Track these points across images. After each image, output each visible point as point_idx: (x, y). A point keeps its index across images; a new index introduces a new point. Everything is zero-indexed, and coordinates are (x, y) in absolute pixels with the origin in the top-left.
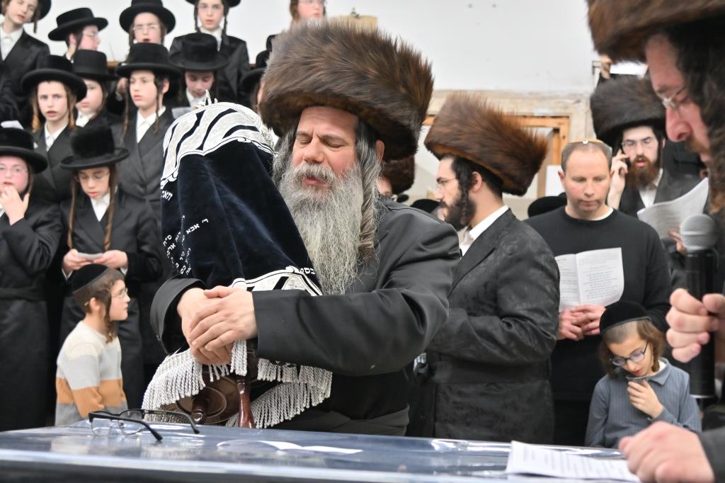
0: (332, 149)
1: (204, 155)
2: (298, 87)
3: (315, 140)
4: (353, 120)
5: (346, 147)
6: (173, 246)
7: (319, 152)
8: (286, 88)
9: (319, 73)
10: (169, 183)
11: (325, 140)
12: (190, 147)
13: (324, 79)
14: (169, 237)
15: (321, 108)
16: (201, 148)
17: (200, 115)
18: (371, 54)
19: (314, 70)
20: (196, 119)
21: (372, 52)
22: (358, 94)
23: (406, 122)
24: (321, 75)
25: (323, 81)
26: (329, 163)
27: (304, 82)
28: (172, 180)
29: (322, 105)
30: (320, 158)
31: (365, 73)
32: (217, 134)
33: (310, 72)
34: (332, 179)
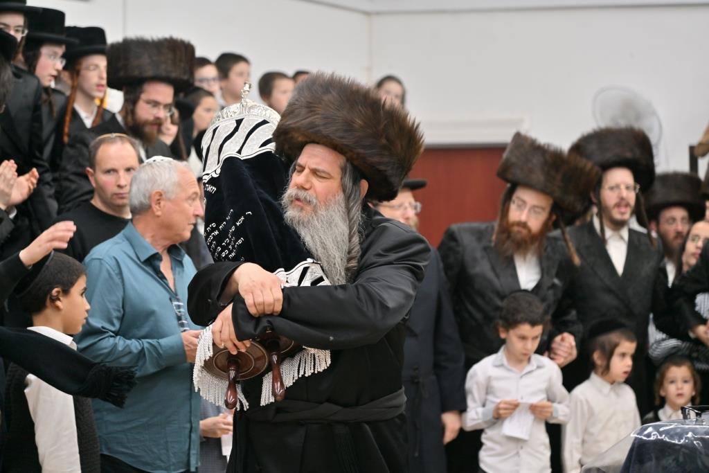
0: (320, 180)
1: (242, 159)
2: (298, 124)
3: (306, 171)
4: (341, 160)
5: (332, 180)
6: (217, 233)
7: (307, 181)
8: (291, 124)
9: (315, 117)
10: (212, 178)
11: (315, 172)
12: (230, 150)
13: (318, 122)
14: (214, 225)
15: (316, 145)
16: (239, 152)
17: (239, 122)
18: (360, 107)
19: (313, 113)
20: (235, 125)
21: (361, 106)
22: (342, 138)
23: (382, 168)
24: (317, 118)
25: (317, 123)
26: (315, 191)
27: (303, 122)
28: (215, 176)
29: (318, 143)
30: (307, 186)
31: (352, 122)
32: (255, 143)
33: (310, 114)
34: (314, 204)
